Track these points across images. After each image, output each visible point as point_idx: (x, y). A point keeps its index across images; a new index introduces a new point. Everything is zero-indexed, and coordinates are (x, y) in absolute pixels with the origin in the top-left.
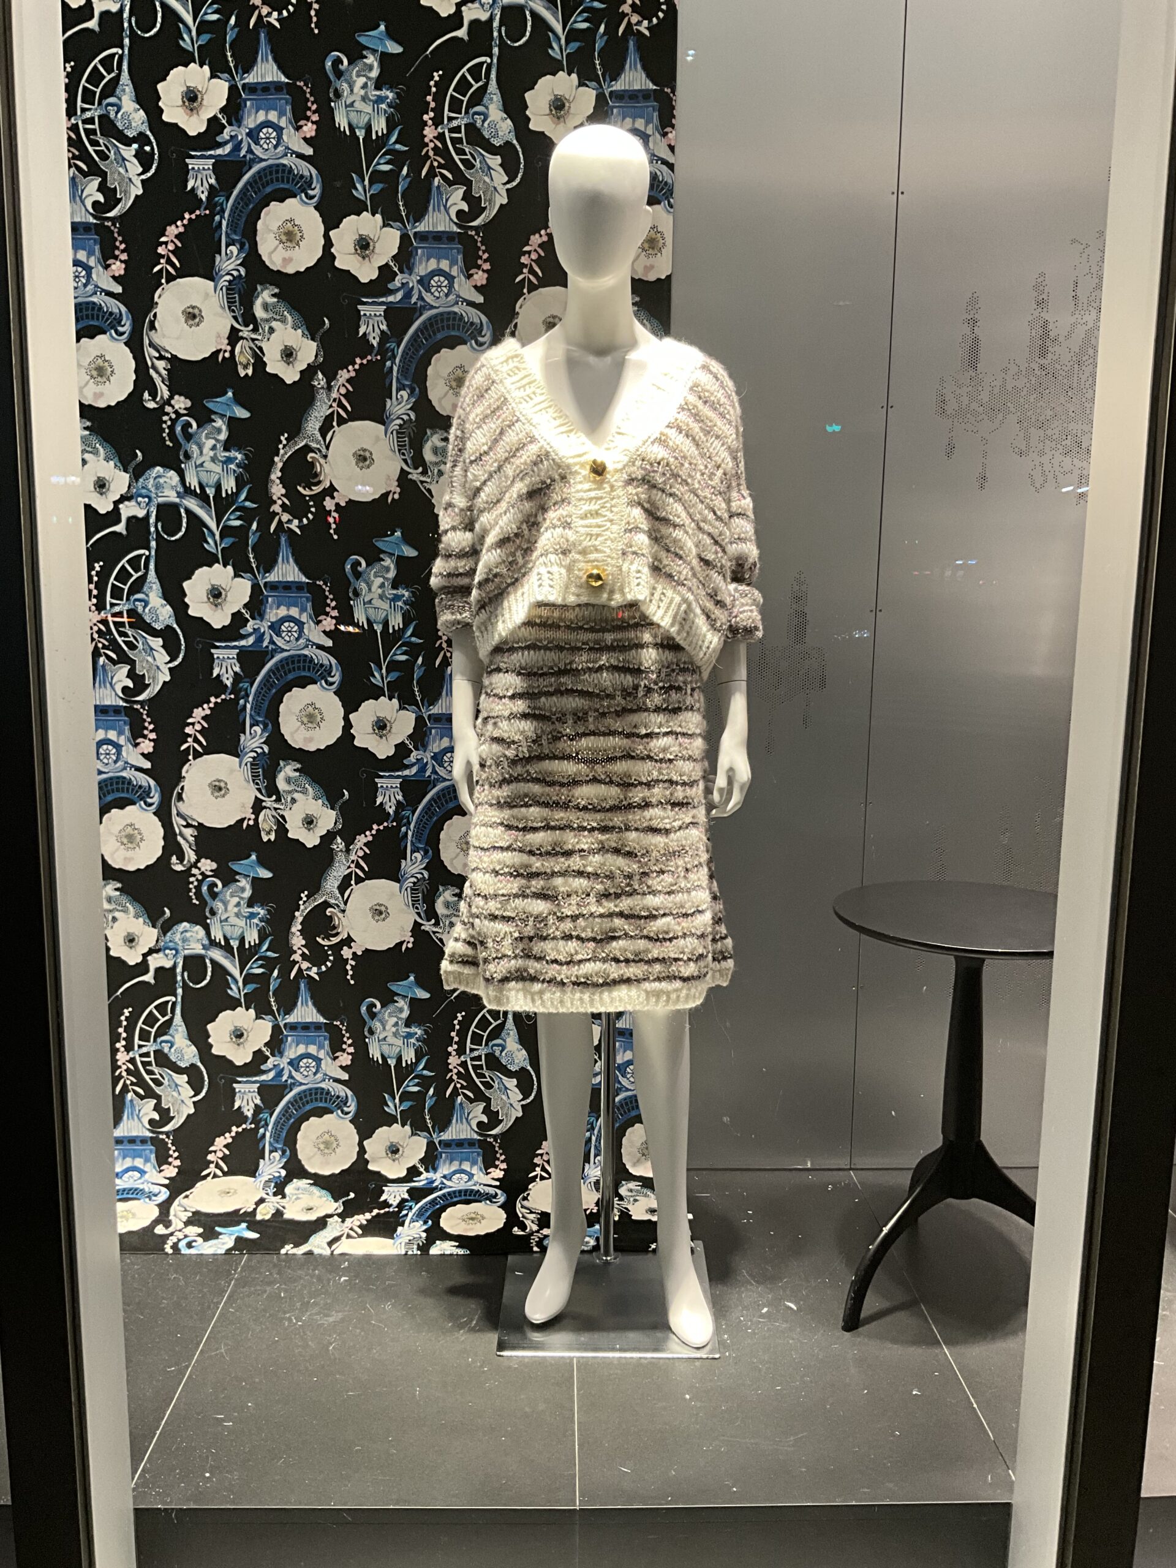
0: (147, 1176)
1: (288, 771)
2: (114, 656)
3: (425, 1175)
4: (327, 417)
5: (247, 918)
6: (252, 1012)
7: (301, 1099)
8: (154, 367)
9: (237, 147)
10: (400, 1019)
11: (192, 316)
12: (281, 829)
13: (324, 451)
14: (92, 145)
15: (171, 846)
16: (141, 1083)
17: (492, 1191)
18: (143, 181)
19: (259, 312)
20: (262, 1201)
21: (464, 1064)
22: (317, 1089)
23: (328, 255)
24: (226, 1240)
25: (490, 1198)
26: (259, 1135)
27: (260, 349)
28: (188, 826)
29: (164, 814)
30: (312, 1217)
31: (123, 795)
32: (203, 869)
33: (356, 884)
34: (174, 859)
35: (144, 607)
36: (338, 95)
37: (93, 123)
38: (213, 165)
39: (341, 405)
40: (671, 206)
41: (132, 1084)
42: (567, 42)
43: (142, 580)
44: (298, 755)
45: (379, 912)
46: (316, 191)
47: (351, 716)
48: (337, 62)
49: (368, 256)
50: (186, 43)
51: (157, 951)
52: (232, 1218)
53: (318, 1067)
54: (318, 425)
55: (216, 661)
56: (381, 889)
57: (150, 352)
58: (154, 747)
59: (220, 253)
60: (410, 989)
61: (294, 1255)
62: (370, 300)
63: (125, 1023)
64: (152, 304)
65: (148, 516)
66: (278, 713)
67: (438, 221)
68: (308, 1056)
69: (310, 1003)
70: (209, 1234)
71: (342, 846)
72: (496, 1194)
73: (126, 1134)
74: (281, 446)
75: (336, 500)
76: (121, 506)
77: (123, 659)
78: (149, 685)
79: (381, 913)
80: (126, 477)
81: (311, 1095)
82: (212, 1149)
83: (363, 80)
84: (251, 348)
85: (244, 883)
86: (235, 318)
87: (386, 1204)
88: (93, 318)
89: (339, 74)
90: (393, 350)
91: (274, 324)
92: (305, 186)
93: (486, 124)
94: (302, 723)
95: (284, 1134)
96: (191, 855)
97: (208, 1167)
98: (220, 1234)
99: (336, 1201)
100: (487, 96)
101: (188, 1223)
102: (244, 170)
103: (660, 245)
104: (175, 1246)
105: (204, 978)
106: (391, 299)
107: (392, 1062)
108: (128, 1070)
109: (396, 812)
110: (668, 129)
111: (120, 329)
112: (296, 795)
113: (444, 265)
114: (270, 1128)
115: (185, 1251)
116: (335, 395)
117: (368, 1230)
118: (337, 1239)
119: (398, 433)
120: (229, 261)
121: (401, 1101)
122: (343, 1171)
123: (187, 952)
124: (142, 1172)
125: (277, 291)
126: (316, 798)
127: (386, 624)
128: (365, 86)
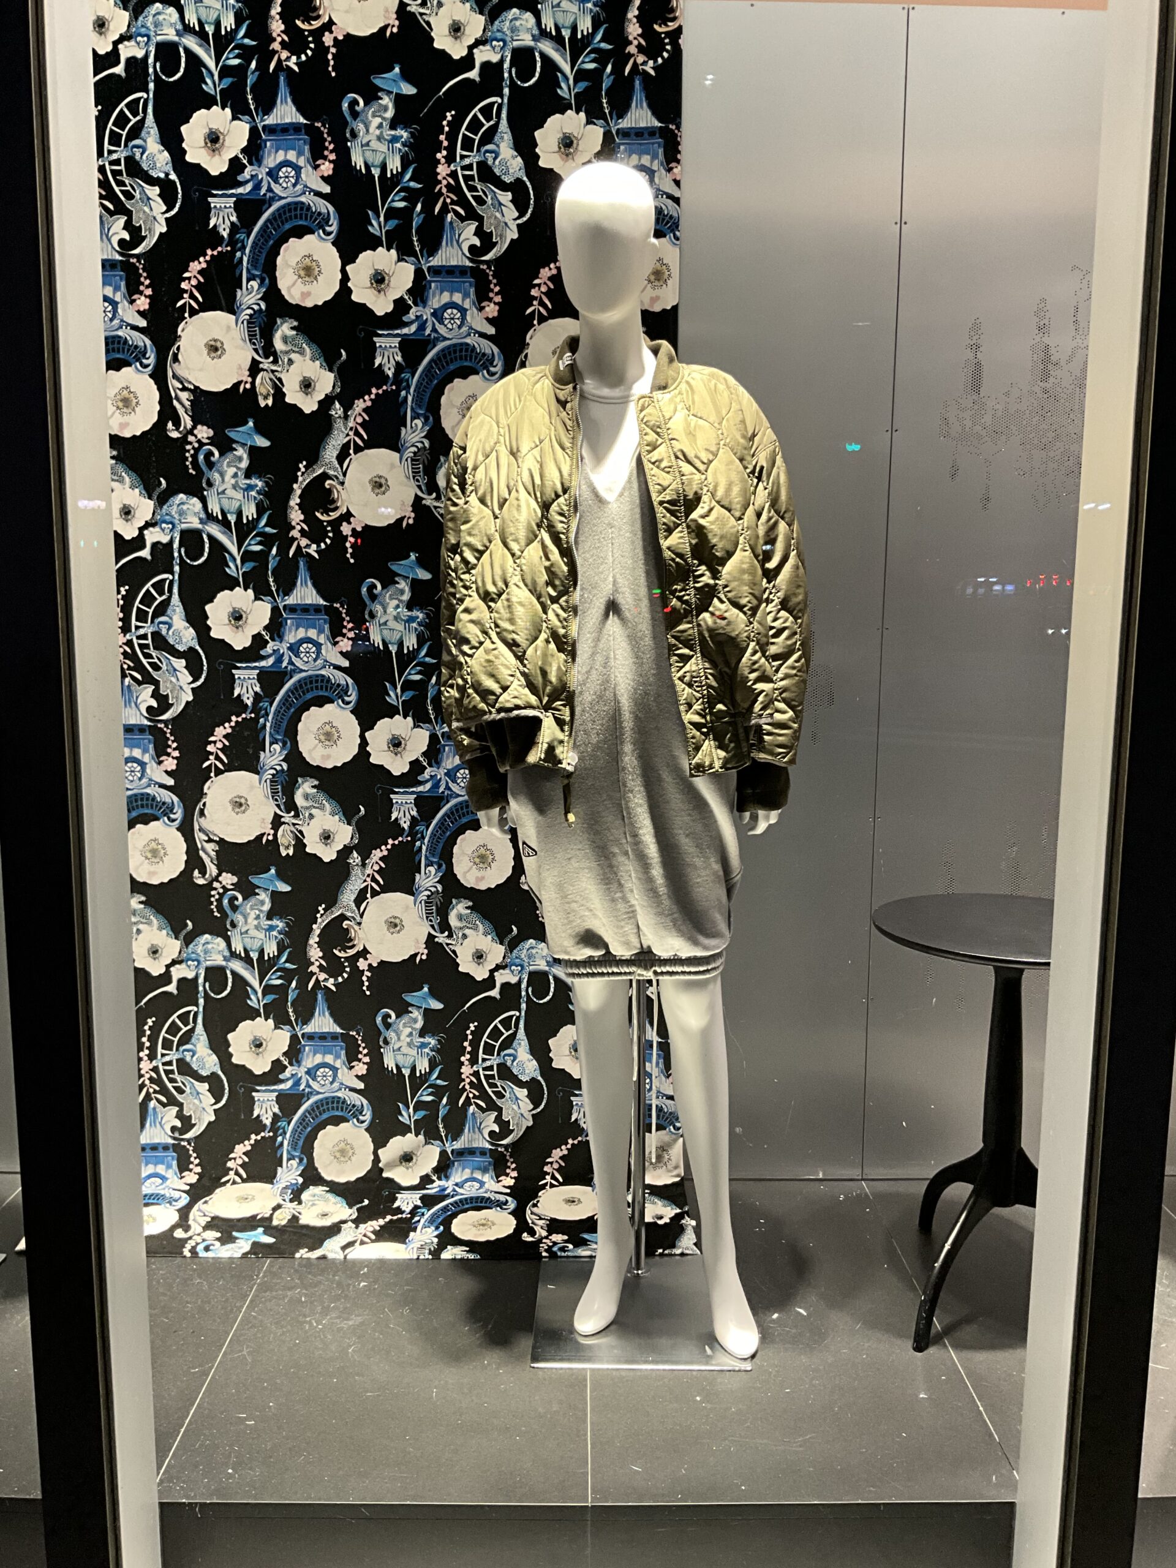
0: (168, 1183)
1: (306, 787)
2: (139, 677)
3: (437, 1183)
4: (344, 445)
5: (266, 930)
6: (271, 1022)
7: (318, 1107)
8: (177, 398)
9: (257, 187)
10: (415, 1029)
11: (214, 348)
12: (300, 844)
13: (341, 477)
14: (118, 185)
15: (194, 860)
16: (164, 1091)
17: (502, 1198)
18: (166, 219)
19: (278, 345)
20: (278, 1207)
21: (476, 1074)
22: (333, 1098)
23: (345, 290)
24: (243, 1243)
25: (501, 1205)
26: (277, 1144)
27: (280, 380)
28: (210, 841)
29: (186, 829)
30: (327, 1222)
31: (146, 811)
32: (224, 883)
33: (372, 897)
34: (196, 873)
35: (169, 629)
36: (354, 135)
37: (120, 165)
38: (235, 203)
39: (357, 433)
40: (677, 239)
41: (155, 1092)
42: (576, 81)
43: (166, 604)
44: (316, 772)
45: (394, 925)
46: (334, 227)
47: (367, 734)
48: (354, 102)
49: (383, 289)
50: (209, 87)
51: (180, 962)
52: (250, 1223)
53: (335, 1076)
54: (335, 453)
55: (237, 681)
56: (396, 902)
57: (173, 384)
58: (177, 765)
59: (241, 289)
60: (424, 1000)
61: (308, 1259)
62: (385, 332)
63: (148, 1033)
64: (176, 338)
65: (171, 542)
66: (297, 731)
67: (451, 255)
68: (324, 1065)
69: (327, 1014)
70: (227, 1239)
71: (358, 860)
72: (507, 1201)
73: (148, 1142)
74: (299, 474)
75: (352, 526)
76: (146, 532)
77: (148, 679)
78: (172, 705)
79: (396, 925)
80: (150, 504)
81: (327, 1103)
82: (232, 1156)
83: (378, 120)
84: (271, 379)
85: (264, 896)
86: (256, 350)
87: (399, 1210)
88: (119, 352)
89: (355, 115)
90: (407, 380)
91: (293, 356)
92: (323, 223)
93: (497, 162)
94: (320, 741)
95: (301, 1143)
96: (212, 870)
97: (227, 1174)
98: (237, 1238)
99: (351, 1207)
100: (498, 134)
101: (208, 1227)
102: (264, 208)
103: (666, 276)
104: (193, 1251)
105: (225, 989)
106: (405, 331)
107: (406, 1072)
108: (151, 1079)
109: (412, 827)
110: (673, 165)
111: (145, 361)
112: (314, 811)
113: (457, 298)
114: (288, 1136)
115: (202, 1254)
116: (351, 424)
117: (381, 1235)
118: (351, 1244)
119: (412, 460)
120: (250, 295)
121: (415, 1110)
122: (358, 1179)
123: (209, 963)
124: (164, 1178)
125: (295, 324)
126: (333, 814)
127: (401, 644)
128: (380, 126)
